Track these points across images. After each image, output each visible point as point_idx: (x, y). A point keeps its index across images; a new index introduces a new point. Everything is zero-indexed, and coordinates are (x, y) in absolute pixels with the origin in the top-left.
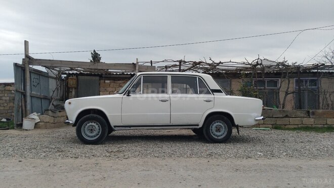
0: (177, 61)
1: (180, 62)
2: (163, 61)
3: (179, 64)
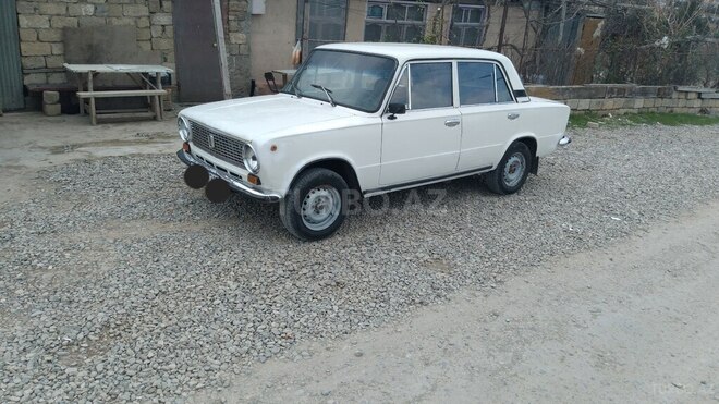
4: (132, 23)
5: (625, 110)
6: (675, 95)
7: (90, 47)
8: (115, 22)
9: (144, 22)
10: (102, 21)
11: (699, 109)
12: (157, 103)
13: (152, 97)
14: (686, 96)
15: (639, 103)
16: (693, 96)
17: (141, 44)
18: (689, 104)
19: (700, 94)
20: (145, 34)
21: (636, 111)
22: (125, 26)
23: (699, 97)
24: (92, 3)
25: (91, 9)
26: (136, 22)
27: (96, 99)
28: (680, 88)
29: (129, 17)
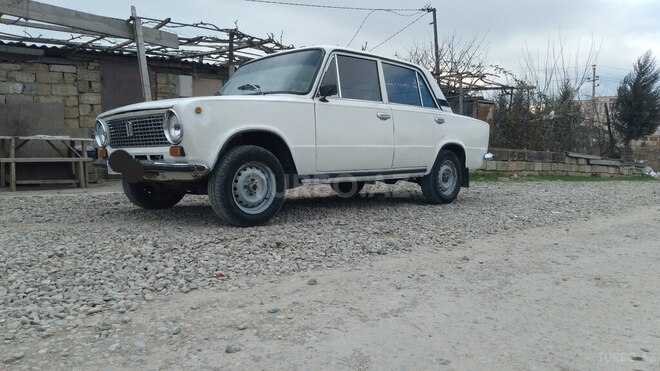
0: (226, 30)
1: (233, 33)
2: (197, 26)
3: (228, 38)
4: (61, 102)
5: (528, 173)
6: (567, 160)
7: (17, 123)
8: (43, 100)
9: (73, 101)
10: (30, 99)
11: (590, 174)
12: (82, 170)
13: (77, 163)
14: (577, 162)
15: (538, 166)
16: (583, 162)
17: (69, 121)
18: (582, 169)
19: (588, 160)
20: (74, 113)
21: (537, 174)
22: (53, 103)
23: (589, 164)
24: (21, 82)
25: (19, 87)
26: (64, 100)
27: (17, 164)
28: (571, 154)
29: (57, 96)
